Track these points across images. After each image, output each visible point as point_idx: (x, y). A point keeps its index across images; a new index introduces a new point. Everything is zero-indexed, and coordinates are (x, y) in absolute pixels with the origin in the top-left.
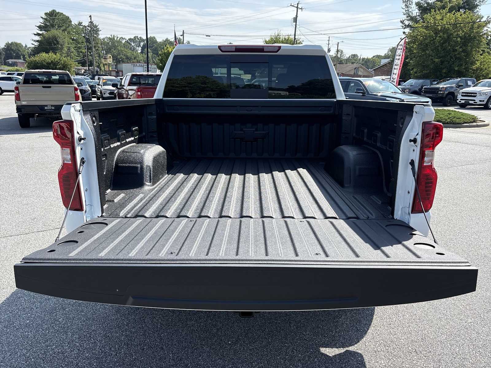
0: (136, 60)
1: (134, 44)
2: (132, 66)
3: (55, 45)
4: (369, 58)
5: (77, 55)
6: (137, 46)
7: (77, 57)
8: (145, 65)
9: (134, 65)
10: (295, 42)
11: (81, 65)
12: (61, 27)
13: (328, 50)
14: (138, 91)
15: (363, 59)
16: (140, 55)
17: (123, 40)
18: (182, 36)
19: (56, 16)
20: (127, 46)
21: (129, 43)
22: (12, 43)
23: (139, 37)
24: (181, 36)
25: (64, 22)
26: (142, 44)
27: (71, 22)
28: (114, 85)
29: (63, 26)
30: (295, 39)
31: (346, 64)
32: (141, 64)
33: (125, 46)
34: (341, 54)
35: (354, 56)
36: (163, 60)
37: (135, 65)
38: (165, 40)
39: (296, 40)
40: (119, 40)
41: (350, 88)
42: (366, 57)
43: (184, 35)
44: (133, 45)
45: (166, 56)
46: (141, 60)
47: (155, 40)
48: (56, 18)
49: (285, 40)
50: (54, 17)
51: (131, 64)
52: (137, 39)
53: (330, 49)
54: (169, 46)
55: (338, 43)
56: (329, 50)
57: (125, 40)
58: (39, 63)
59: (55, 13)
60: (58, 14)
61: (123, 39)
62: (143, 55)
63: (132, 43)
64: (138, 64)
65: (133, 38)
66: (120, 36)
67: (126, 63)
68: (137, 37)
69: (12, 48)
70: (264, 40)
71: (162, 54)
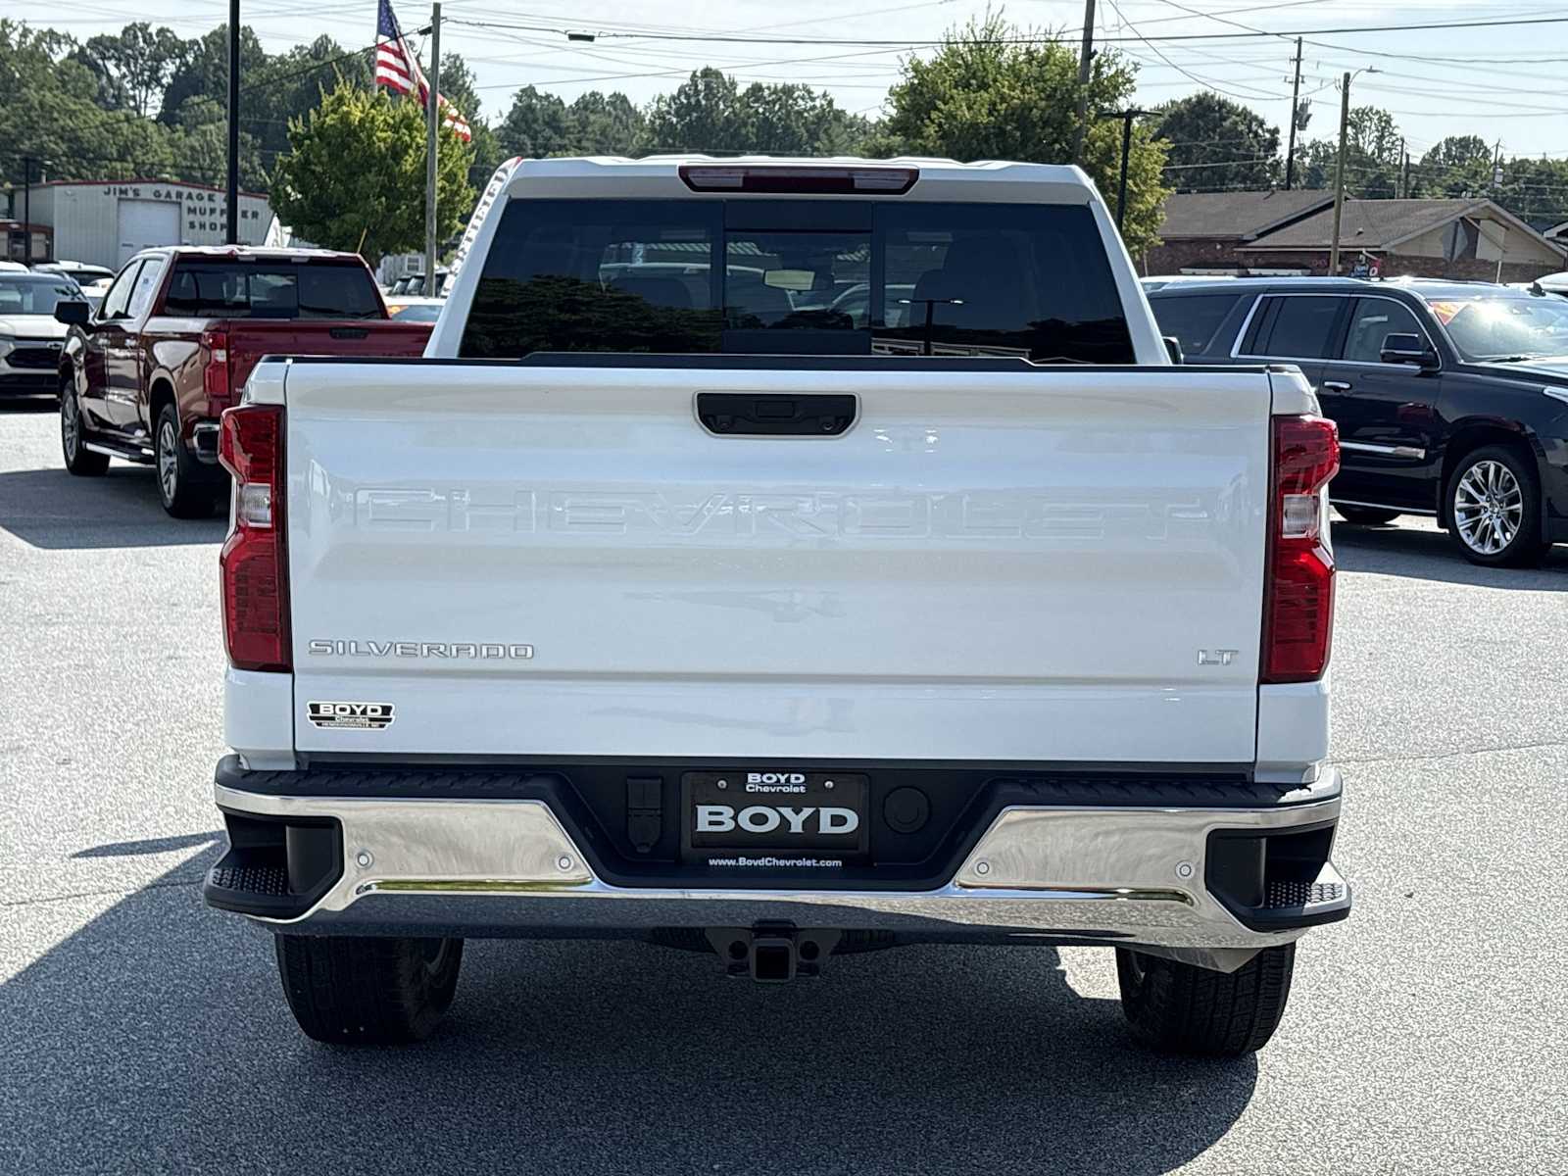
0: (132, 166)
1: (124, 69)
2: (113, 199)
4: (1551, 158)
6: (140, 84)
8: (190, 196)
9: (125, 192)
10: (1091, 75)
13: (1295, 113)
14: (217, 345)
15: (1519, 167)
16: (156, 136)
17: (55, 46)
18: (430, 36)
20: (75, 80)
21: (94, 67)
23: (153, 30)
24: (424, 32)
26: (169, 68)
28: (65, 313)
30: (1089, 54)
31: (1413, 196)
32: (163, 189)
33: (64, 83)
34: (1381, 138)
35: (1466, 146)
36: (313, 172)
37: (131, 195)
38: (309, 44)
39: (1093, 62)
40: (36, 46)
41: (1355, 337)
42: (1535, 157)
43: (444, 27)
44: (114, 72)
45: (329, 144)
46: (162, 165)
47: (251, 43)
49: (1029, 62)
51: (105, 188)
52: (141, 40)
53: (1304, 106)
54: (347, 93)
55: (1347, 76)
56: (1300, 118)
57: (66, 50)
61: (59, 43)
62: (176, 136)
63: (110, 65)
64: (147, 190)
65: (119, 35)
66: (37, 27)
67: (70, 179)
68: (145, 27)
70: (906, 61)
71: (310, 138)
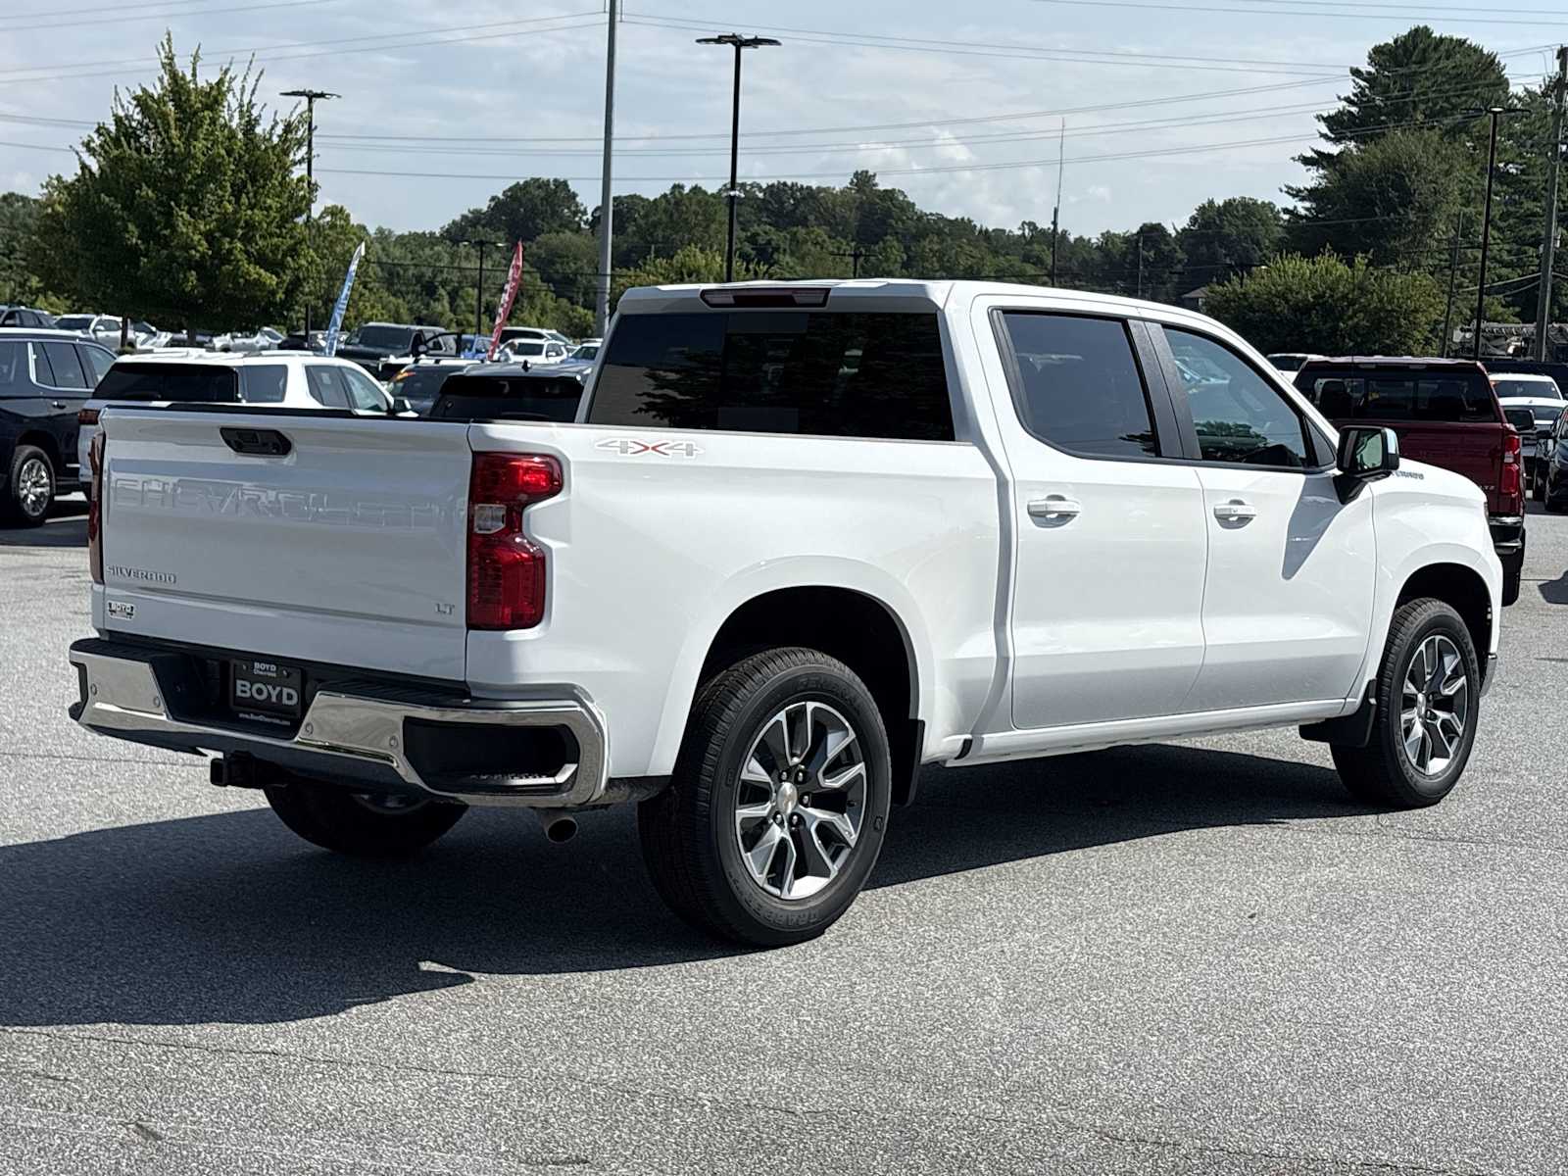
3: (1390, 208)
5: (1506, 257)
7: (1504, 271)
11: (1516, 315)
12: (1443, 113)
19: (1422, 61)
22: (1229, 204)
25: (1466, 88)
27: (1503, 83)
29: (1454, 107)
48: (1423, 69)
50: (1414, 67)
58: (1255, 306)
59: (1421, 46)
60: (1436, 49)
69: (1227, 230)
